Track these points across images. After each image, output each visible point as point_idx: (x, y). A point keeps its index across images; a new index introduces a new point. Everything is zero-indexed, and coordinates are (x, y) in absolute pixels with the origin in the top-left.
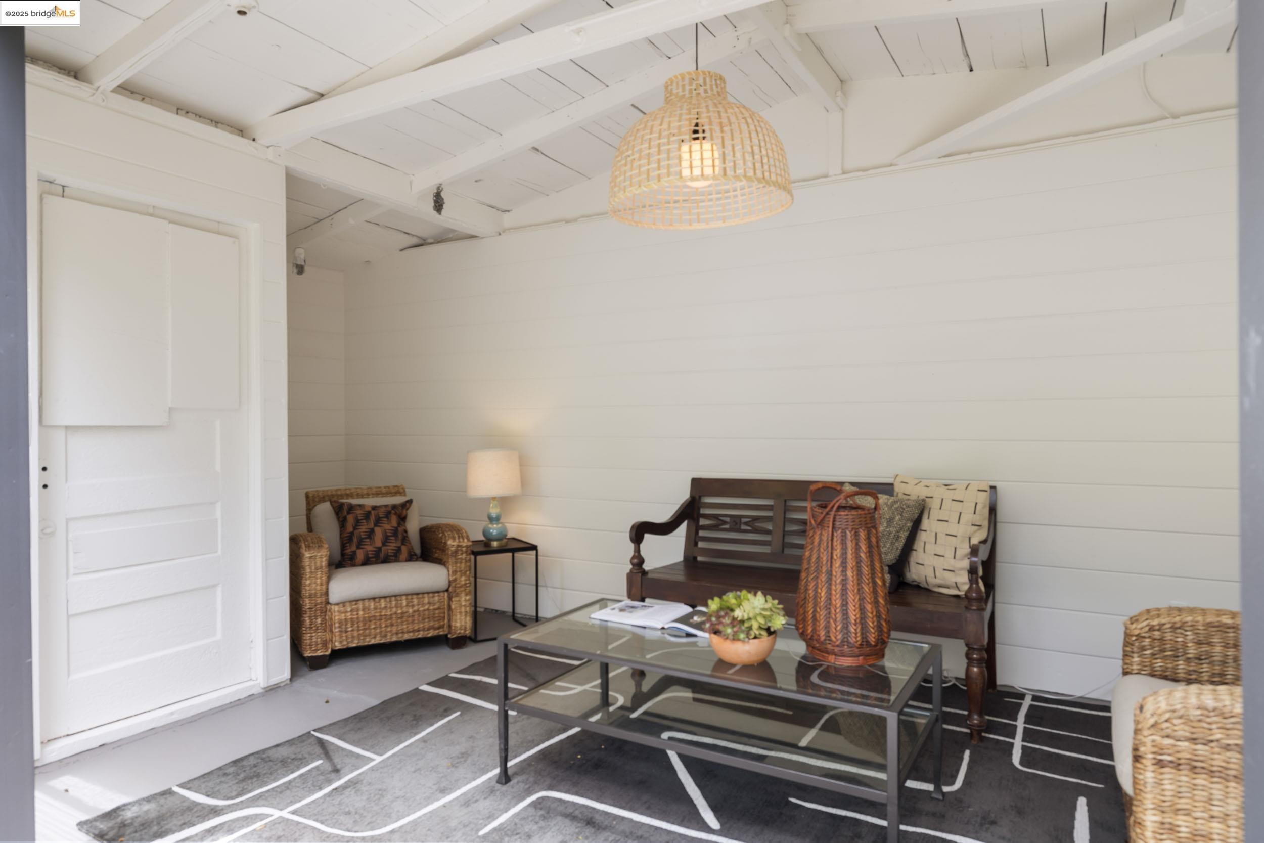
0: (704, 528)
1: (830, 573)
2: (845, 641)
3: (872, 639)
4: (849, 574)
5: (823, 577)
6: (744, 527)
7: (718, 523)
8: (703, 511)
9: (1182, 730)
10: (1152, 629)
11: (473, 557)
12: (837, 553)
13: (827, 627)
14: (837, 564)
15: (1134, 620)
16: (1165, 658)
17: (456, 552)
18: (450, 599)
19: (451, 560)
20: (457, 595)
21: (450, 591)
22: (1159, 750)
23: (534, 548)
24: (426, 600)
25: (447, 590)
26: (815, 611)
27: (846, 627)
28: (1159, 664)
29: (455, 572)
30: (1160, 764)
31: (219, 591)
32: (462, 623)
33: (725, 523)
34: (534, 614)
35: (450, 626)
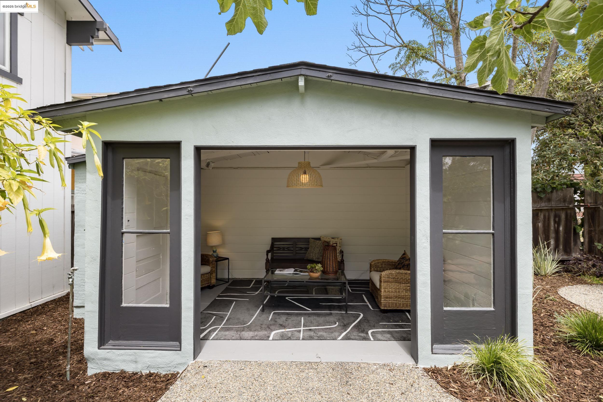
0: (275, 250)
1: (330, 259)
2: (333, 271)
3: (335, 270)
4: (333, 258)
5: (329, 260)
6: (286, 249)
7: (279, 249)
8: (275, 246)
9: (387, 277)
10: (375, 263)
11: (216, 263)
12: (331, 255)
13: (330, 269)
14: (331, 257)
15: (372, 262)
16: (376, 268)
17: (212, 262)
18: (211, 275)
19: (211, 264)
20: (213, 274)
21: (211, 273)
22: (384, 280)
23: (228, 259)
24: (205, 276)
25: (210, 273)
26: (327, 266)
27: (333, 269)
28: (376, 269)
29: (212, 267)
30: (384, 282)
31: (161, 279)
32: (214, 281)
33: (281, 249)
34: (228, 277)
35: (211, 283)
